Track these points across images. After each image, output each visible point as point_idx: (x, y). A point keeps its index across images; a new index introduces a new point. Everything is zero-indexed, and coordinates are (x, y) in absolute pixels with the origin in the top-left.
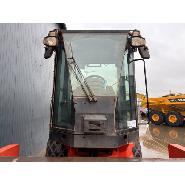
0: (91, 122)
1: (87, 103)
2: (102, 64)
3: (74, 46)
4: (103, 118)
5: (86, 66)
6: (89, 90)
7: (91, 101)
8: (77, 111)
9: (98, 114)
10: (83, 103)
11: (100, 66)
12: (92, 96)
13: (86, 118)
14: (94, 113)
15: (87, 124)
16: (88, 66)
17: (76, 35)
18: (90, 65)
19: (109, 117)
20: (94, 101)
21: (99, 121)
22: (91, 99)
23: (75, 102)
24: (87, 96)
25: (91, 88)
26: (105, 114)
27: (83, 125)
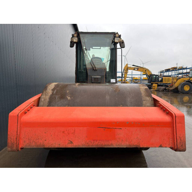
0: (95, 78)
1: (93, 71)
2: (101, 47)
3: (86, 41)
4: (99, 77)
5: (91, 49)
6: (94, 65)
7: (95, 70)
8: (89, 74)
9: (98, 75)
10: (91, 70)
11: (100, 49)
12: (95, 68)
13: (93, 77)
14: (96, 75)
15: (93, 79)
16: (92, 48)
17: (87, 35)
18: (93, 47)
19: (102, 77)
20: (96, 70)
21: (98, 78)
22: (95, 69)
23: (87, 70)
24: (93, 68)
25: (94, 64)
26: (101, 76)
27: (91, 80)
